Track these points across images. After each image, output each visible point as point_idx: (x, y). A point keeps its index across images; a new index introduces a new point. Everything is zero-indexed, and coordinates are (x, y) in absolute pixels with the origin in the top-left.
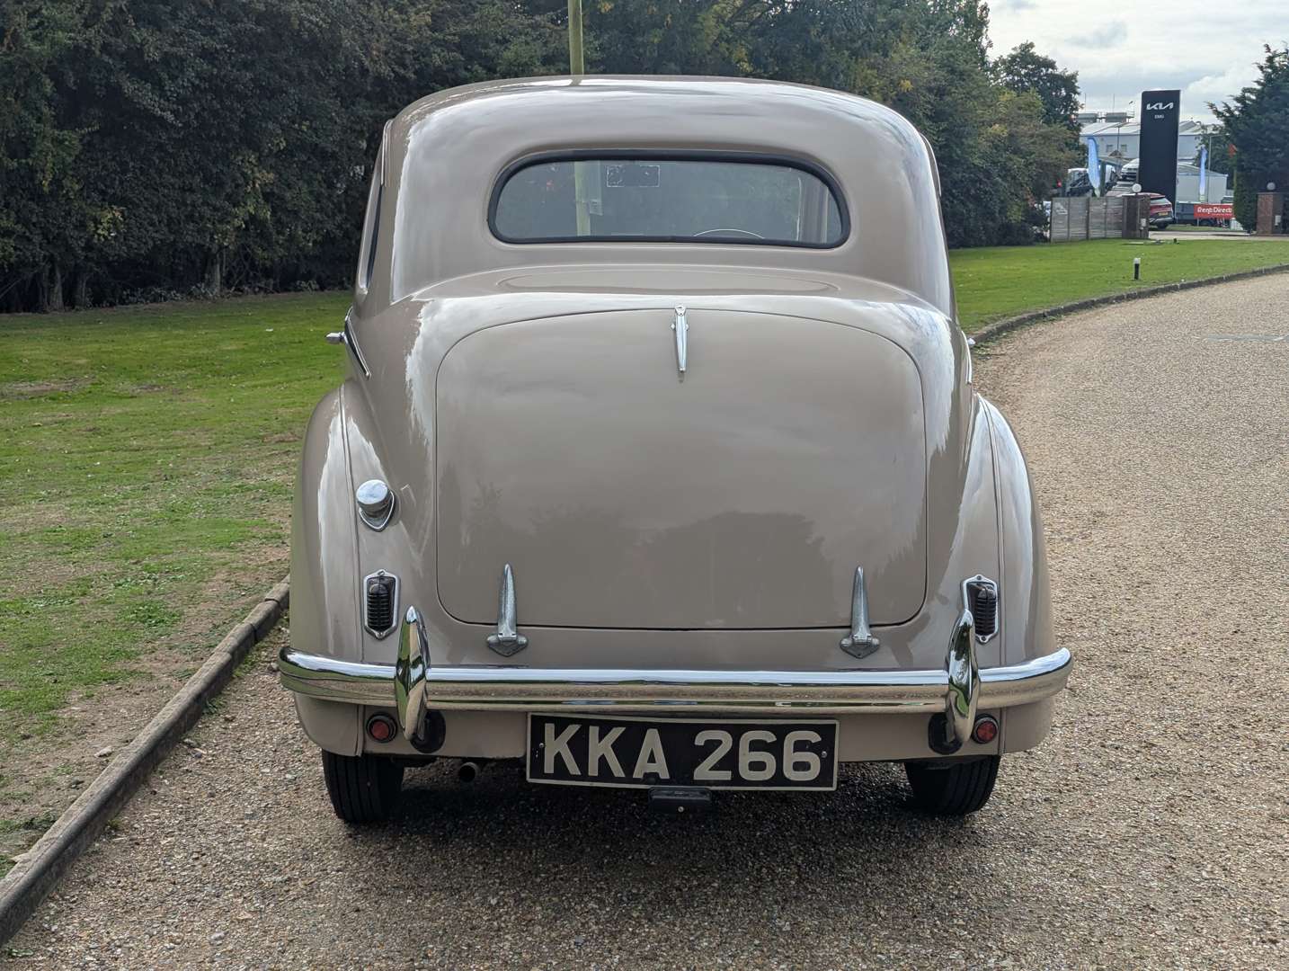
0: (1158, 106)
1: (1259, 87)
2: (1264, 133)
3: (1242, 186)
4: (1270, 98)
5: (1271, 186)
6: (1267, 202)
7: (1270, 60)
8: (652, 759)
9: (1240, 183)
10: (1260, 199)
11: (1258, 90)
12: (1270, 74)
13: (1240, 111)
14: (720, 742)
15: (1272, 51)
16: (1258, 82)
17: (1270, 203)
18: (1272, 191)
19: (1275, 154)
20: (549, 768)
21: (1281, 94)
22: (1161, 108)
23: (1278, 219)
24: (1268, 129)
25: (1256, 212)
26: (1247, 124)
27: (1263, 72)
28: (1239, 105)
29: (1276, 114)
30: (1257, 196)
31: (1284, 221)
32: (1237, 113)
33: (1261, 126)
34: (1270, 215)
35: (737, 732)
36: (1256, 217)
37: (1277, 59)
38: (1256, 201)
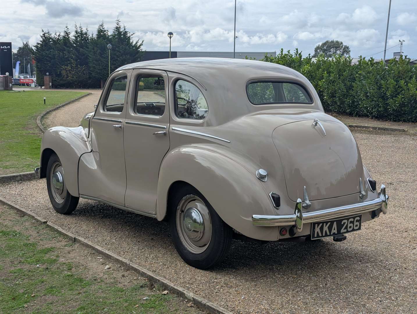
0: (5, 47)
1: (41, 43)
2: (44, 57)
3: (38, 73)
4: (45, 46)
5: (47, 74)
6: (47, 79)
7: (44, 34)
8: (334, 229)
9: (38, 72)
10: (44, 78)
11: (41, 44)
12: (44, 39)
13: (36, 50)
14: (345, 223)
15: (44, 32)
16: (41, 41)
17: (48, 79)
18: (48, 75)
19: (48, 64)
20: (316, 236)
21: (48, 45)
22: (5, 48)
23: (51, 84)
24: (45, 56)
25: (44, 82)
26: (39, 54)
27: (42, 38)
28: (36, 48)
29: (47, 51)
30: (44, 77)
31: (52, 84)
32: (35, 51)
33: (43, 55)
34: (48, 83)
35: (348, 219)
36: (44, 83)
37: (46, 34)
38: (43, 78)
